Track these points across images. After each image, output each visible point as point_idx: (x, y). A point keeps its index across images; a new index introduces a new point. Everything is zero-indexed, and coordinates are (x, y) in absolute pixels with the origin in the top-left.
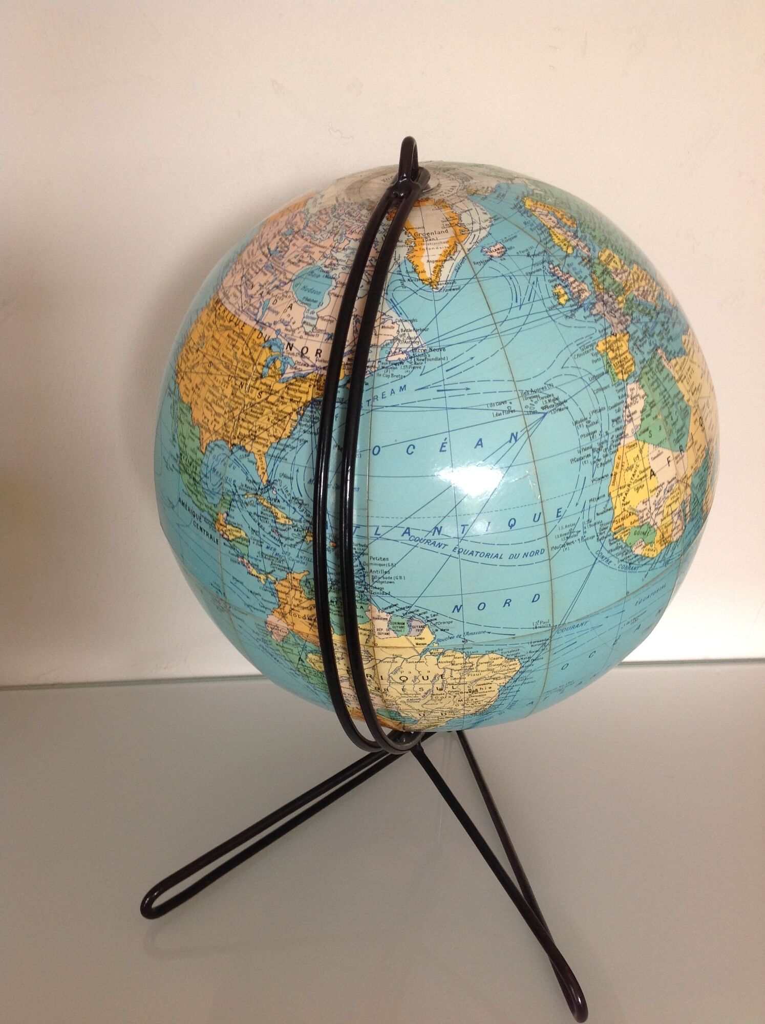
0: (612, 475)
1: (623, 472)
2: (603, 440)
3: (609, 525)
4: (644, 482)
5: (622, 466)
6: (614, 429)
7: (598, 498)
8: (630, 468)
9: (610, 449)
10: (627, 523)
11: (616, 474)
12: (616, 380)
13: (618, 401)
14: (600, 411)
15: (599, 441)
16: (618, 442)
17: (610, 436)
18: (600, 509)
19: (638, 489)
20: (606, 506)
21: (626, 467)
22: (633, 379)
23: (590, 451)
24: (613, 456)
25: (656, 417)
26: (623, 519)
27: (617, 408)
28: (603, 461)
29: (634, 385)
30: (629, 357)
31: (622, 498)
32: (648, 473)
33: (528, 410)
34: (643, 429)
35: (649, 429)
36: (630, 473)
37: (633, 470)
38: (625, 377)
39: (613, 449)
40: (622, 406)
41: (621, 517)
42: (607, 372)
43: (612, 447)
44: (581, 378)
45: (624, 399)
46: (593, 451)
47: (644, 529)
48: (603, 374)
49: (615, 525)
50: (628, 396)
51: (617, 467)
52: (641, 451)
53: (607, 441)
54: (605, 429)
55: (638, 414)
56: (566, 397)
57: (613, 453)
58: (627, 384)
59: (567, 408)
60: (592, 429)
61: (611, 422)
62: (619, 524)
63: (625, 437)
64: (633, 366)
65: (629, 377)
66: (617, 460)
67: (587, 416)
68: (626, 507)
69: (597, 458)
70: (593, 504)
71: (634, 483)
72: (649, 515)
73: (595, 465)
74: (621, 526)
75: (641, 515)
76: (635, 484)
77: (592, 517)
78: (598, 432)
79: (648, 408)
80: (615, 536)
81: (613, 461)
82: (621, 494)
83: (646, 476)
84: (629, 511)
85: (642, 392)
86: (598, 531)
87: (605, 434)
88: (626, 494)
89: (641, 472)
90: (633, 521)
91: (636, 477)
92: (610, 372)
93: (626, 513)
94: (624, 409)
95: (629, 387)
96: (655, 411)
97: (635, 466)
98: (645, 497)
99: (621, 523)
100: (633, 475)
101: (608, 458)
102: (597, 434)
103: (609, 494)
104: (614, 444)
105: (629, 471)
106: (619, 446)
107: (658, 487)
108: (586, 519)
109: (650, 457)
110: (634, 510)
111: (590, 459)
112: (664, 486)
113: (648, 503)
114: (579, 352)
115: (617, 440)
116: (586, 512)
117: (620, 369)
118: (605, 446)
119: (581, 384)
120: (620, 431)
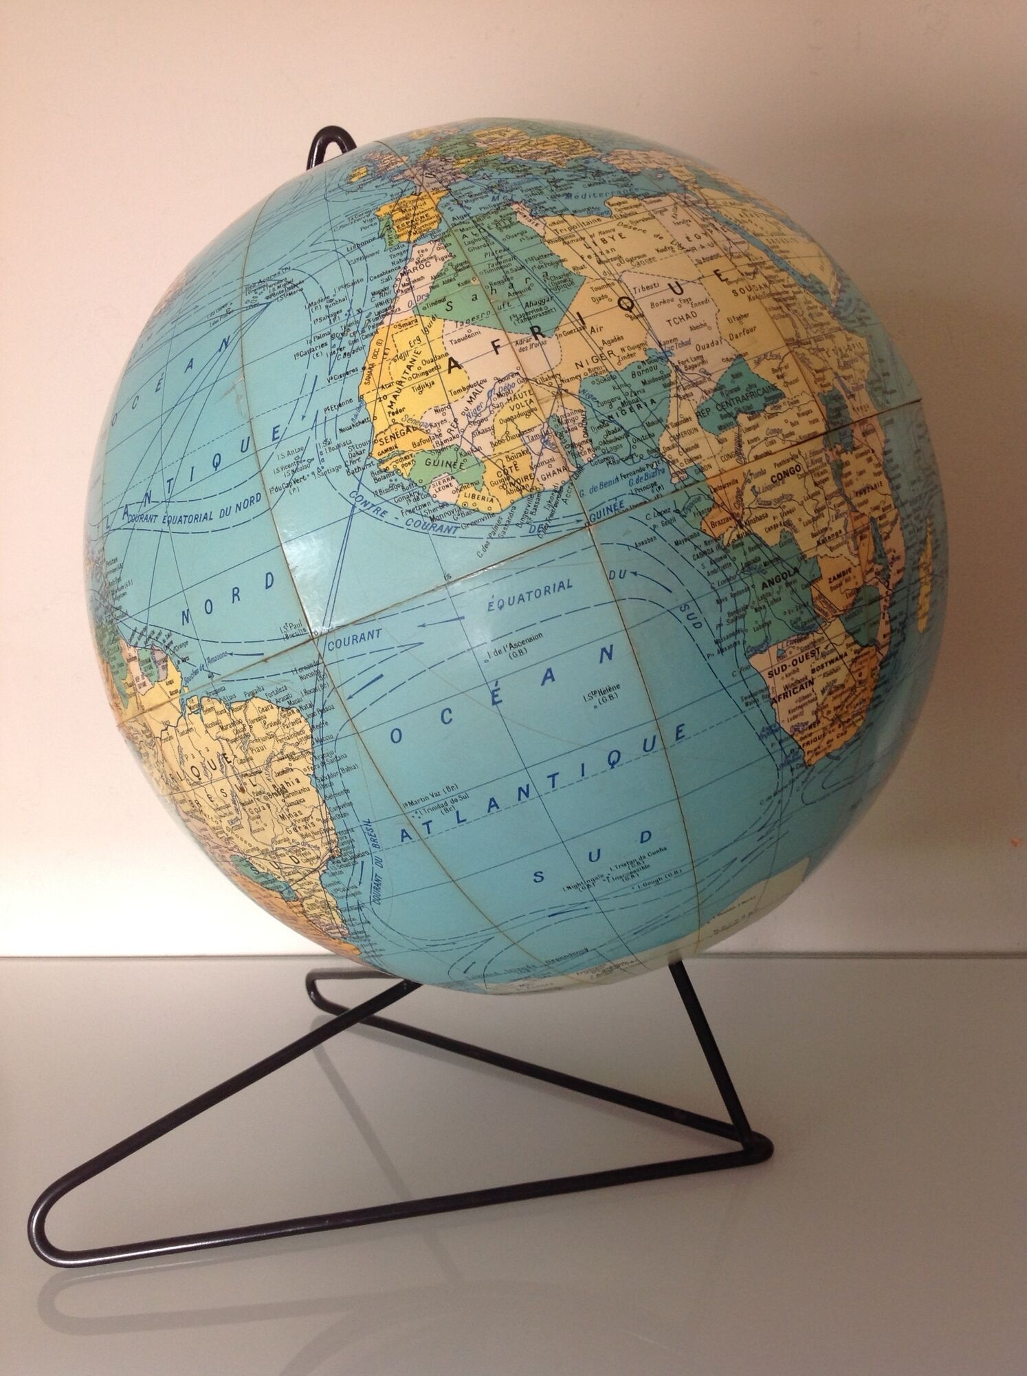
0: (364, 368)
1: (386, 363)
2: (351, 320)
3: (366, 448)
4: (434, 377)
5: (385, 354)
6: (373, 305)
7: (340, 405)
8: (403, 356)
9: (363, 331)
10: (404, 443)
11: (373, 365)
12: (395, 242)
13: (390, 267)
14: (353, 284)
15: (344, 323)
16: (379, 321)
17: (365, 314)
18: (345, 422)
19: (420, 389)
20: (356, 416)
21: (392, 354)
22: (429, 238)
23: (327, 338)
24: (366, 342)
25: (467, 282)
26: (393, 437)
27: (386, 277)
28: (348, 350)
29: (429, 246)
30: (432, 213)
31: (387, 403)
32: (444, 363)
33: (249, 304)
34: (432, 300)
35: (447, 300)
36: (402, 365)
37: (409, 359)
38: (413, 238)
39: (368, 332)
40: (397, 274)
41: (388, 433)
42: (382, 236)
43: (367, 329)
44: (335, 251)
45: (402, 265)
46: (332, 337)
47: (449, 456)
48: (374, 239)
49: (378, 448)
50: (411, 260)
51: (375, 356)
52: (426, 331)
53: (358, 322)
54: (357, 304)
55: (428, 280)
56: (304, 276)
57: (367, 337)
58: (413, 246)
59: (301, 290)
60: (333, 310)
61: (369, 295)
62: (386, 446)
63: (392, 313)
64: (436, 224)
65: (423, 236)
66: (374, 346)
67: (330, 294)
68: (398, 418)
69: (337, 347)
70: (331, 414)
71: (410, 379)
72: (455, 432)
73: (334, 356)
74: (391, 449)
75: (434, 431)
76: (414, 381)
77: (331, 435)
78: (345, 311)
79: (451, 271)
80: (383, 467)
81: (366, 349)
82: (385, 397)
83: (437, 368)
84: (406, 424)
85: (444, 253)
86: (347, 458)
87: (356, 312)
88: (395, 397)
89: (426, 362)
90: (417, 441)
91: (414, 370)
92: (386, 237)
93: (399, 427)
94: (399, 276)
95: (417, 248)
96: (466, 275)
97: (411, 354)
98: (441, 401)
99: (391, 444)
100: (409, 367)
101: (358, 345)
102: (342, 316)
103: (361, 398)
104: (372, 324)
105: (400, 362)
106: (380, 327)
107: (470, 386)
108: (321, 439)
109: (447, 339)
110: (416, 422)
111: (327, 349)
112: (488, 386)
113: (448, 411)
114: (347, 222)
115: (377, 319)
116: (320, 428)
117: (409, 229)
118: (353, 328)
119: (334, 256)
120: (386, 306)
